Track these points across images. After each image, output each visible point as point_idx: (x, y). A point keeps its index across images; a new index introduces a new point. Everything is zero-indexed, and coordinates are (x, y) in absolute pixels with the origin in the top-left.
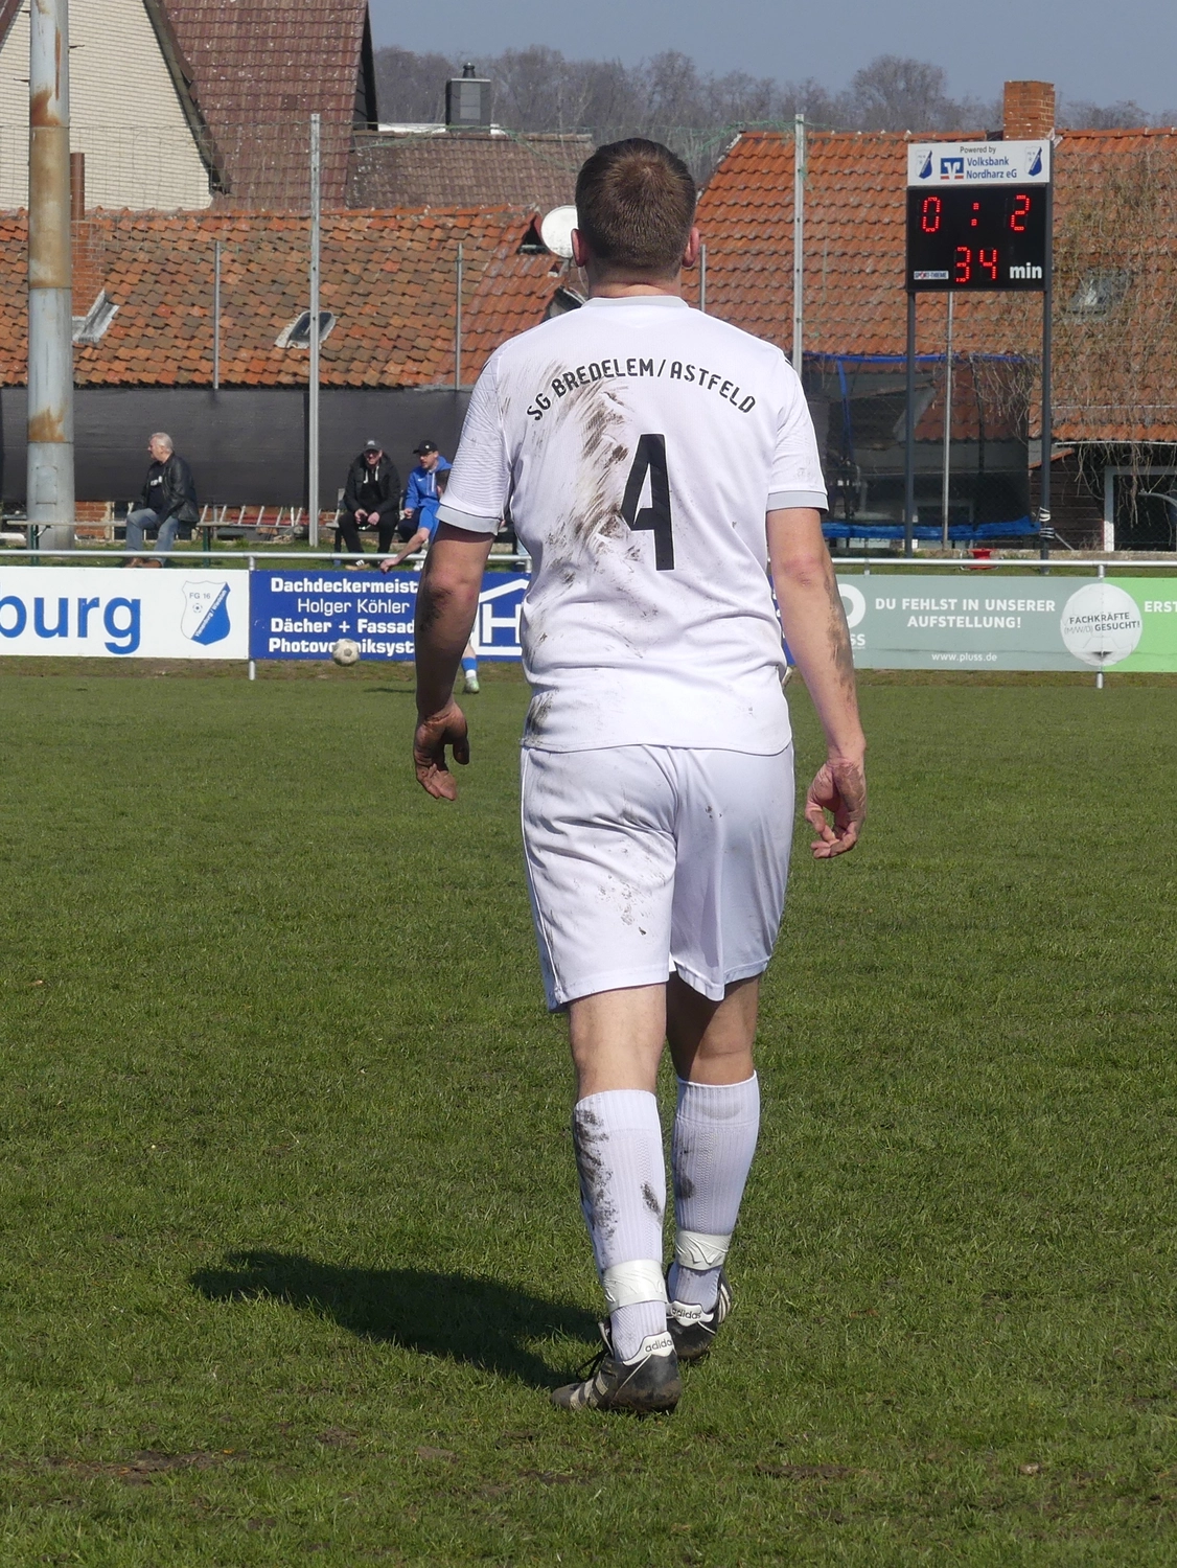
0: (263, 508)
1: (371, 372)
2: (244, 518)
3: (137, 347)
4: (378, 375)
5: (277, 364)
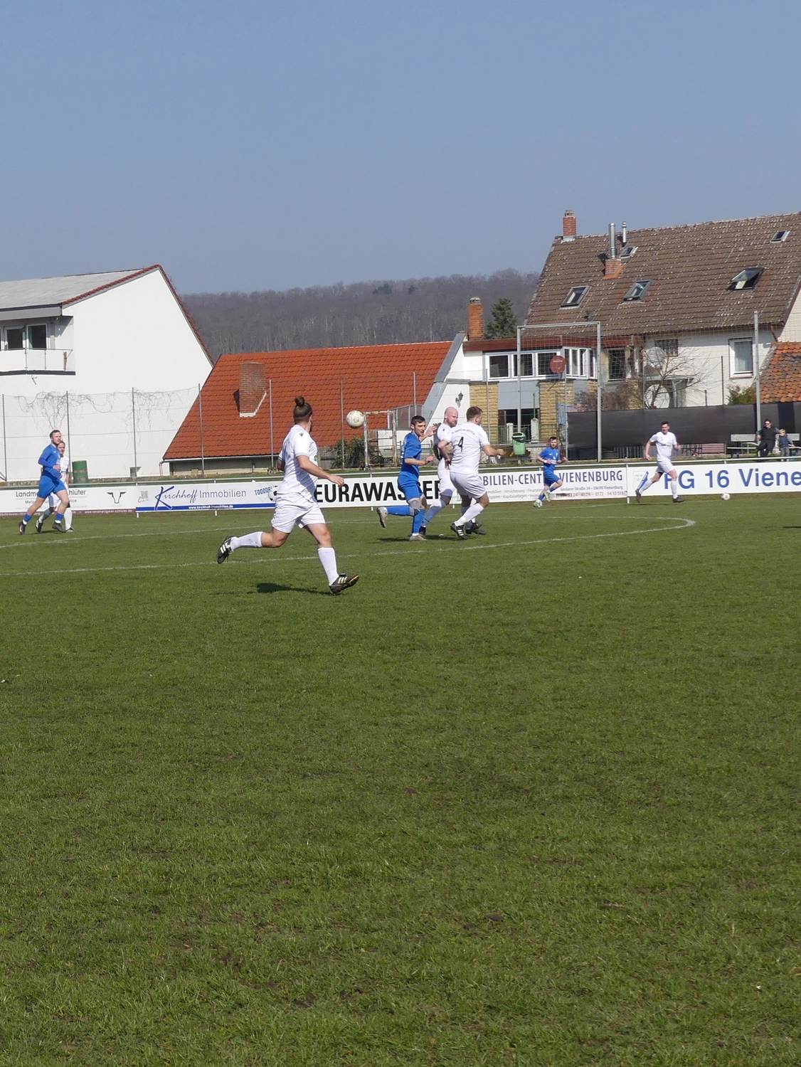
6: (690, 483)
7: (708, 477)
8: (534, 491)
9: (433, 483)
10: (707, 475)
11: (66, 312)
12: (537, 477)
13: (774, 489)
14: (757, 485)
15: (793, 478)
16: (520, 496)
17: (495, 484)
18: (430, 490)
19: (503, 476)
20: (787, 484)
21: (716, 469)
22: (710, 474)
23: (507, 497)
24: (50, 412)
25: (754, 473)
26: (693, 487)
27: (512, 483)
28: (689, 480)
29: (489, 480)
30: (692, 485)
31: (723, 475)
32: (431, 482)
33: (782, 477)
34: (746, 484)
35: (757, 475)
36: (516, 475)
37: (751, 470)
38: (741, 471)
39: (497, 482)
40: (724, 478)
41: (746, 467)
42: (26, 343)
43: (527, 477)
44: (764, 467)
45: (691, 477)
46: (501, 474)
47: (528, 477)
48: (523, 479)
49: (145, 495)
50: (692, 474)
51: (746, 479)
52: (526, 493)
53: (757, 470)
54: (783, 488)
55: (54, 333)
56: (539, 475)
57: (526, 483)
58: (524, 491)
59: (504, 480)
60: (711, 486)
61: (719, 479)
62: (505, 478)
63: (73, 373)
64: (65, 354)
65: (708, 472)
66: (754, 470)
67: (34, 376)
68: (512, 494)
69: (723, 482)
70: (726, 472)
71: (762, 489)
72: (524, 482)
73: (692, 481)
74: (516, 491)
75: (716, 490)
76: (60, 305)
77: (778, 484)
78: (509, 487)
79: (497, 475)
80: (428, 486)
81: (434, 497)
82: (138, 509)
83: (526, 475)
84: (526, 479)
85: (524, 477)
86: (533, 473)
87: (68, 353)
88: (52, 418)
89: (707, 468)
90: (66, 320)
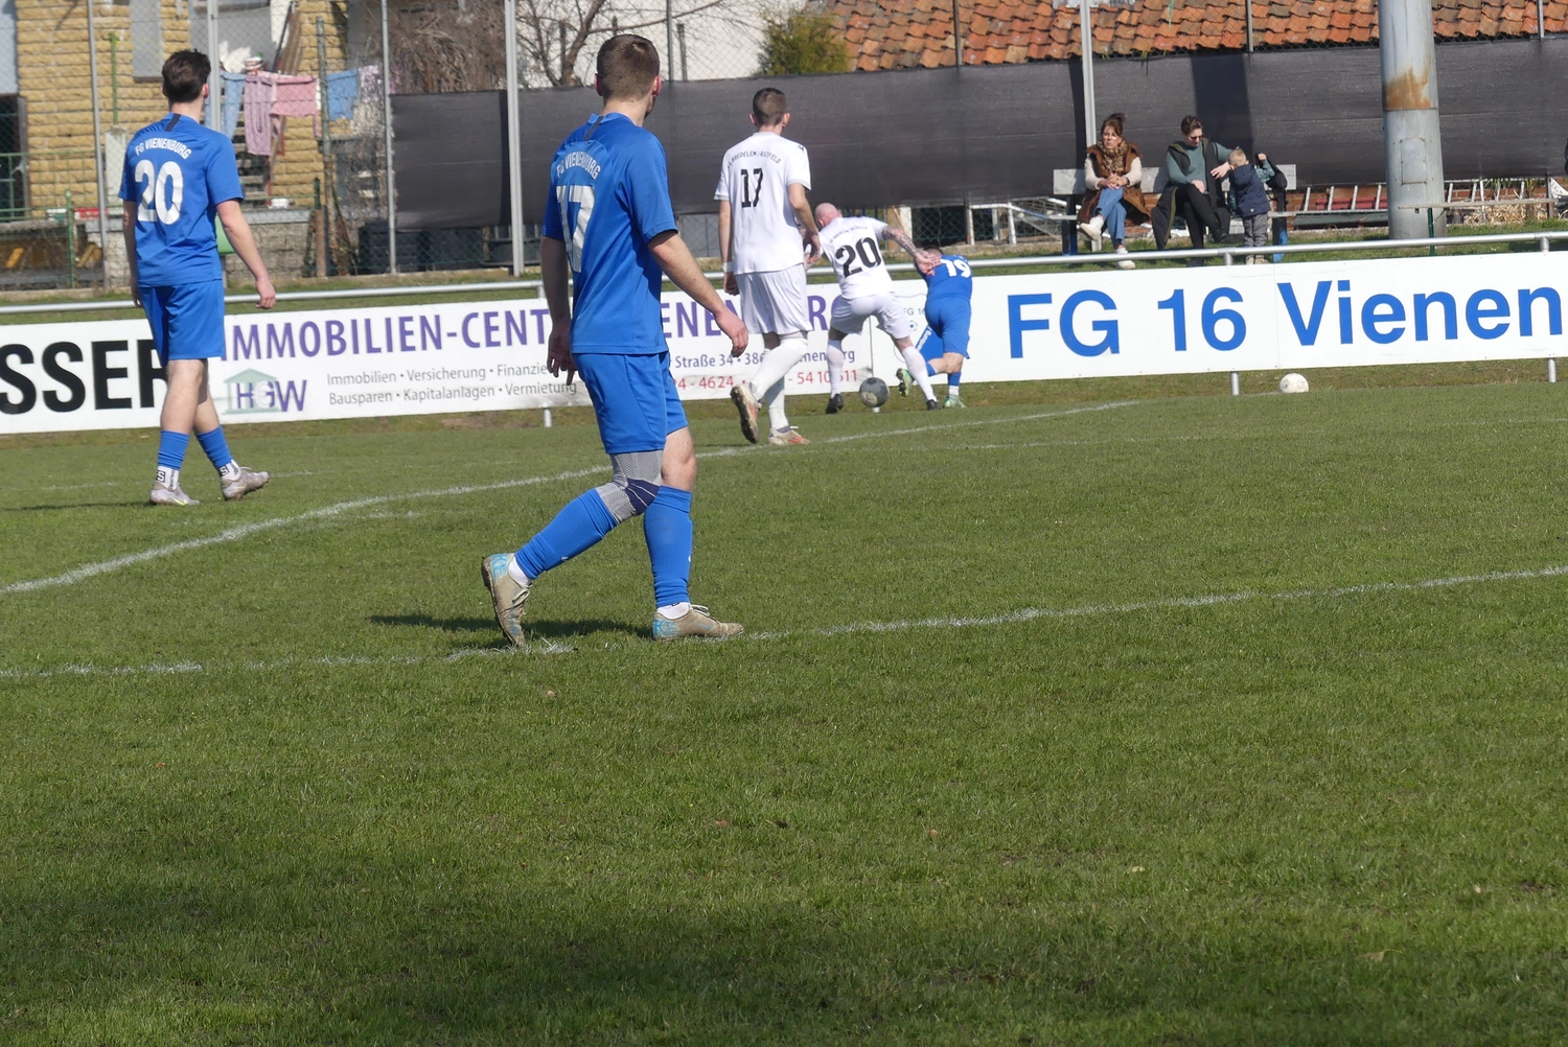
0: (1356, 188)
1: (1485, 21)
2: (1334, 203)
3: (1185, 6)
4: (1496, 24)
5: (1365, 17)
6: (1102, 335)
7: (1170, 312)
8: (520, 372)
9: (133, 348)
10: (1162, 305)
12: (532, 321)
13: (1407, 351)
14: (1347, 337)
15: (1473, 314)
16: (468, 392)
17: (371, 349)
18: (121, 373)
19: (403, 320)
20: (1451, 332)
21: (1197, 283)
22: (1176, 302)
23: (419, 396)
25: (1334, 295)
26: (1115, 350)
27: (438, 344)
28: (1098, 326)
29: (347, 336)
30: (1112, 343)
31: (1222, 303)
32: (121, 346)
33: (1436, 312)
34: (1307, 335)
35: (1345, 305)
36: (451, 315)
37: (1323, 288)
38: (1286, 291)
39: (379, 340)
40: (1227, 314)
41: (1305, 277)
43: (494, 321)
44: (1369, 277)
45: (1108, 315)
46: (395, 312)
47: (499, 321)
48: (477, 330)
50: (1108, 303)
51: (1306, 319)
52: (493, 380)
53: (1344, 285)
54: (1437, 350)
56: (538, 313)
57: (490, 343)
58: (481, 373)
59: (404, 333)
60: (1181, 344)
61: (1209, 319)
62: (408, 326)
65: (1168, 295)
66: (1334, 287)
68: (436, 385)
69: (1225, 329)
70: (1235, 296)
71: (1364, 353)
72: (482, 340)
73: (1111, 327)
74: (451, 375)
75: (1200, 359)
77: (1422, 334)
78: (427, 359)
79: (378, 315)
80: (113, 360)
81: (136, 400)
83: (488, 316)
84: (489, 329)
85: (481, 318)
86: (515, 306)
89: (1167, 280)
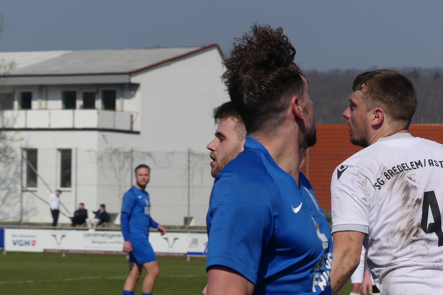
11: (134, 80)
24: (117, 165)
42: (99, 103)
49: (195, 242)
55: (123, 96)
63: (138, 133)
64: (132, 116)
67: (104, 133)
76: (131, 73)
82: (189, 253)
87: (135, 115)
88: (118, 171)
90: (135, 87)
